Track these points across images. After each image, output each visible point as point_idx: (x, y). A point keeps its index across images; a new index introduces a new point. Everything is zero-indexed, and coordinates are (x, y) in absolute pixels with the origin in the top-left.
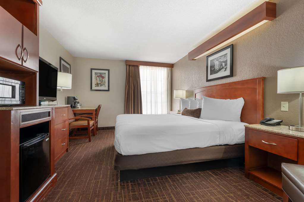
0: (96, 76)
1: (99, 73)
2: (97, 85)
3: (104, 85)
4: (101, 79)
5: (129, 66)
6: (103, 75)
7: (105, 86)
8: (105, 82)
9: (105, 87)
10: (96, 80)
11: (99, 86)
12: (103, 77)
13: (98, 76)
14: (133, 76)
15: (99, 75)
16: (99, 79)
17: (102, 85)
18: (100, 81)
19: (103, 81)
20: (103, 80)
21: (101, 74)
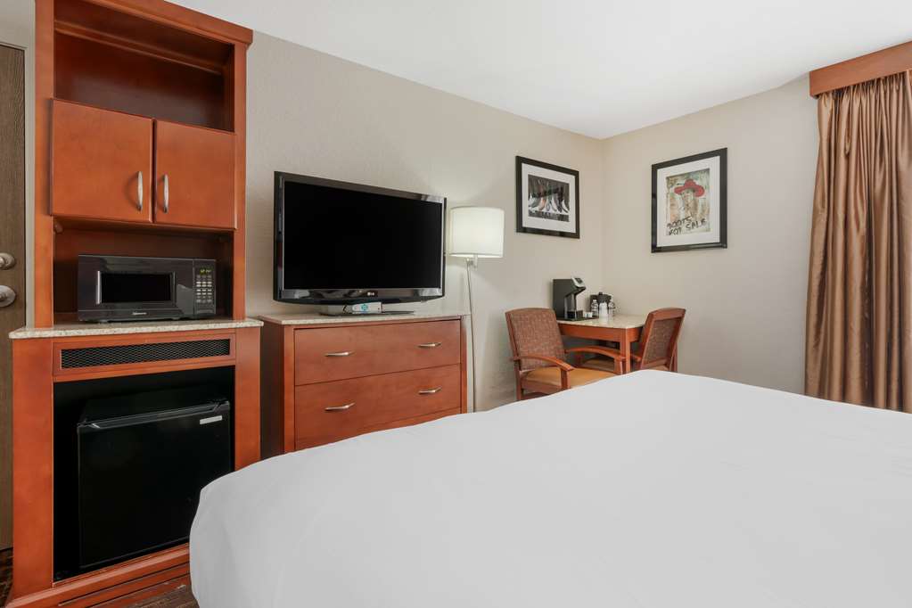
0: (672, 190)
1: (682, 175)
2: (675, 226)
3: (703, 221)
4: (690, 196)
5: (839, 94)
6: (698, 182)
7: (704, 227)
8: (706, 210)
9: (708, 230)
10: (672, 205)
11: (684, 228)
12: (699, 191)
13: (678, 191)
14: (864, 152)
15: (684, 182)
16: (684, 199)
17: (693, 224)
18: (687, 207)
19: (700, 208)
20: (701, 200)
21: (691, 177)
